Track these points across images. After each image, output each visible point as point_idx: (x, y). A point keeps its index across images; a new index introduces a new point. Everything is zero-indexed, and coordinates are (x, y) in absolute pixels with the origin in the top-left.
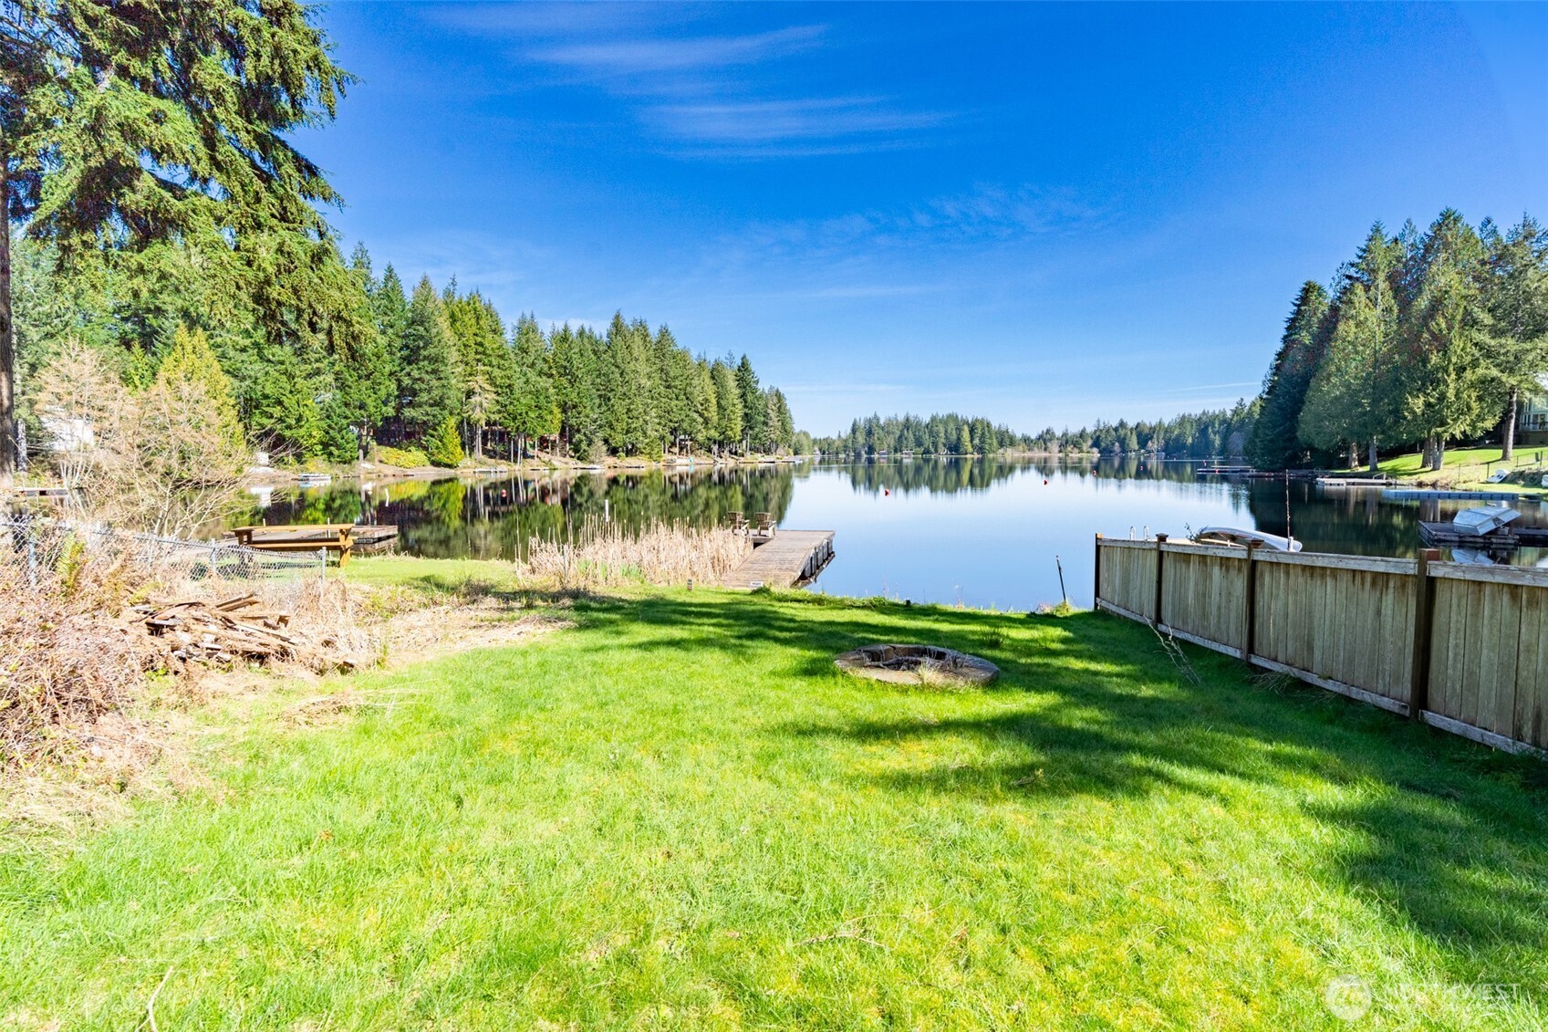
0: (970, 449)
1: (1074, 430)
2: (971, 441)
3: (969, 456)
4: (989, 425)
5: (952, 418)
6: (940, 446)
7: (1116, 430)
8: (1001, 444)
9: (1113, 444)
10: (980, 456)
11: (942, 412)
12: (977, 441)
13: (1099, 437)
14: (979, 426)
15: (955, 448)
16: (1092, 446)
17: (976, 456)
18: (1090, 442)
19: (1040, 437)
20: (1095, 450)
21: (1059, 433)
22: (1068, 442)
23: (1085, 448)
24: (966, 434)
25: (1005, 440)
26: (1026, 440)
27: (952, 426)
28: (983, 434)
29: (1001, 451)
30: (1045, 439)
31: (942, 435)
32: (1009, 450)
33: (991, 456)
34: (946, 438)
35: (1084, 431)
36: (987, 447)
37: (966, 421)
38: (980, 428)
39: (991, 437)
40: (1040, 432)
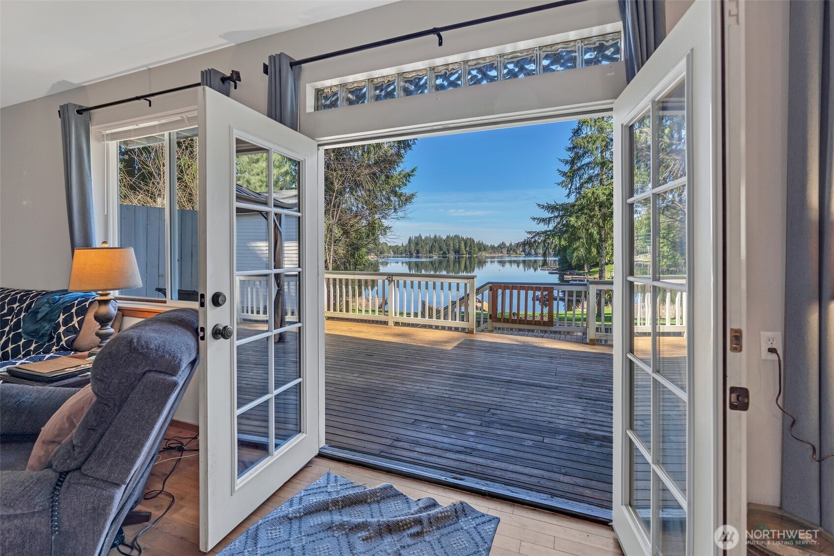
0: (465, 253)
1: (514, 242)
2: (465, 249)
3: (464, 256)
4: (473, 241)
5: (457, 237)
6: (451, 250)
8: (480, 250)
9: (531, 251)
10: (470, 256)
11: (452, 234)
12: (468, 249)
13: (525, 247)
14: (468, 241)
15: (457, 252)
16: (522, 252)
17: (468, 256)
18: (521, 248)
19: (499, 246)
20: (523, 253)
21: (508, 245)
22: (511, 249)
23: (518, 252)
24: (463, 245)
25: (482, 247)
26: (493, 247)
27: (457, 241)
28: (471, 245)
29: (480, 253)
30: (502, 246)
31: (452, 245)
32: (484, 253)
33: (475, 255)
34: (454, 246)
35: (518, 243)
36: (473, 251)
37: (463, 239)
38: (469, 242)
39: (474, 247)
40: (499, 244)
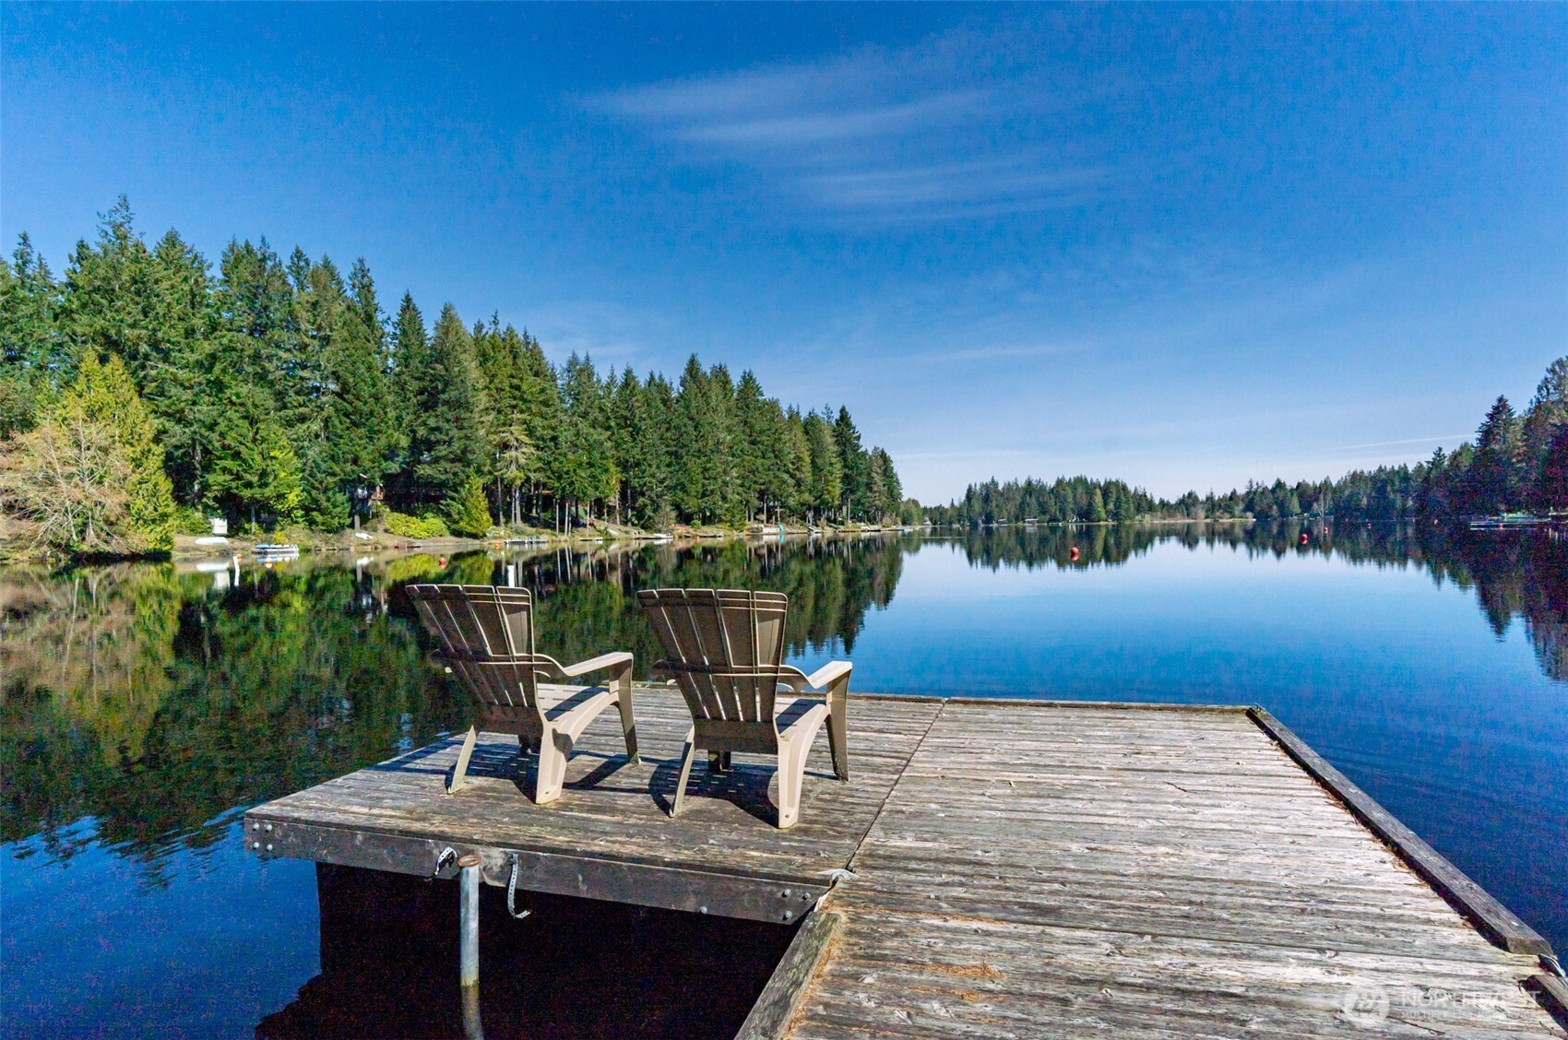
0: (1103, 515)
1: (1221, 492)
2: (1105, 504)
3: (1102, 523)
4: (1124, 488)
5: (1080, 481)
6: (1069, 512)
7: (1273, 491)
8: (1139, 510)
9: (1270, 507)
10: (1115, 523)
11: (1069, 476)
12: (1111, 506)
13: (1253, 499)
14: (1113, 489)
15: (1086, 514)
16: (1245, 510)
17: (1111, 523)
18: (1241, 506)
19: (1182, 502)
20: (1249, 514)
21: (1202, 497)
22: (1213, 505)
23: (1237, 513)
24: (1098, 499)
25: (1143, 504)
26: (1163, 504)
27: (1080, 490)
28: (1118, 498)
29: (1139, 517)
30: (1188, 503)
31: (1070, 500)
32: (1148, 517)
33: (1128, 522)
34: (1075, 503)
35: (1234, 493)
36: (1123, 512)
37: (1096, 485)
38: (1114, 491)
39: (1127, 502)
40: (1181, 497)
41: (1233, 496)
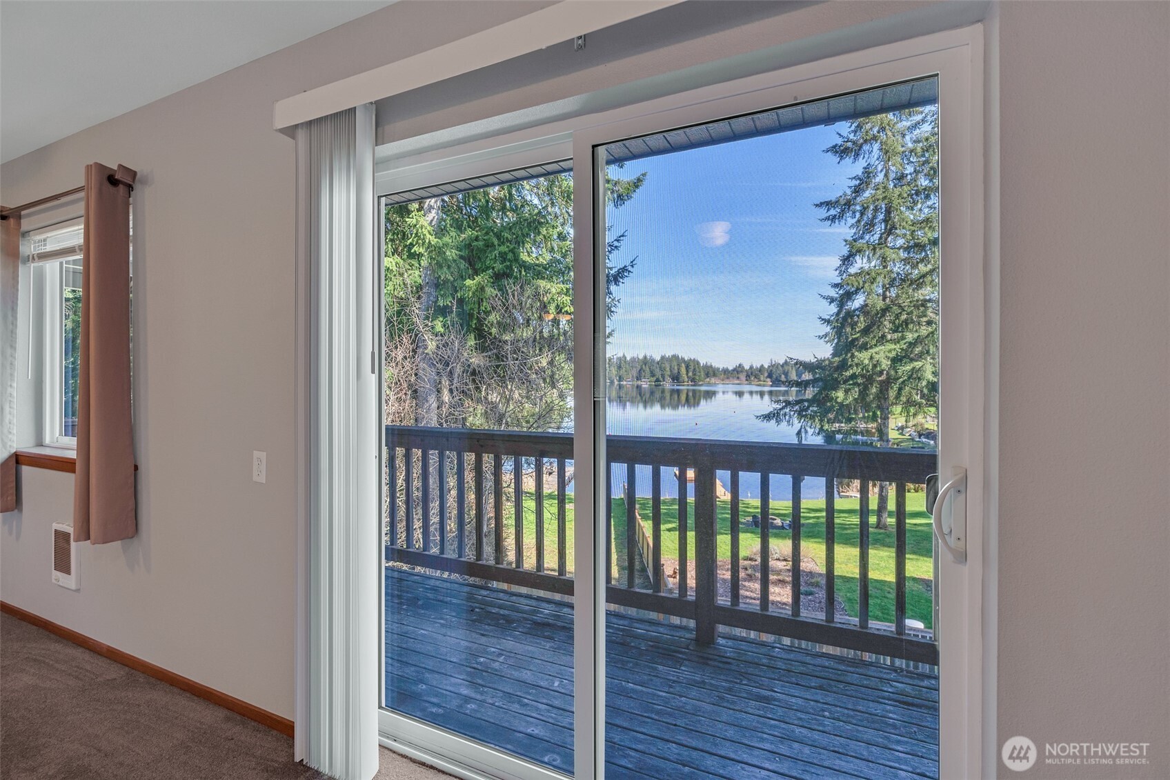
0: (686, 379)
1: (757, 365)
2: (687, 374)
3: (685, 384)
4: (698, 363)
5: (675, 357)
6: (666, 377)
7: (782, 366)
8: (707, 375)
9: (780, 376)
10: (693, 384)
11: (669, 354)
12: (690, 374)
13: (771, 371)
14: (692, 364)
15: (676, 378)
16: (767, 377)
17: (690, 384)
18: (766, 374)
19: (735, 370)
20: (769, 380)
21: (747, 367)
22: (753, 374)
23: (762, 379)
24: (683, 370)
25: (710, 372)
26: (726, 371)
27: (675, 363)
28: (694, 369)
29: (708, 380)
30: (738, 370)
31: (668, 369)
32: (713, 379)
34: (671, 371)
35: (762, 366)
36: (697, 378)
37: (683, 359)
38: (691, 365)
39: (700, 372)
40: (735, 367)
41: (761, 369)
